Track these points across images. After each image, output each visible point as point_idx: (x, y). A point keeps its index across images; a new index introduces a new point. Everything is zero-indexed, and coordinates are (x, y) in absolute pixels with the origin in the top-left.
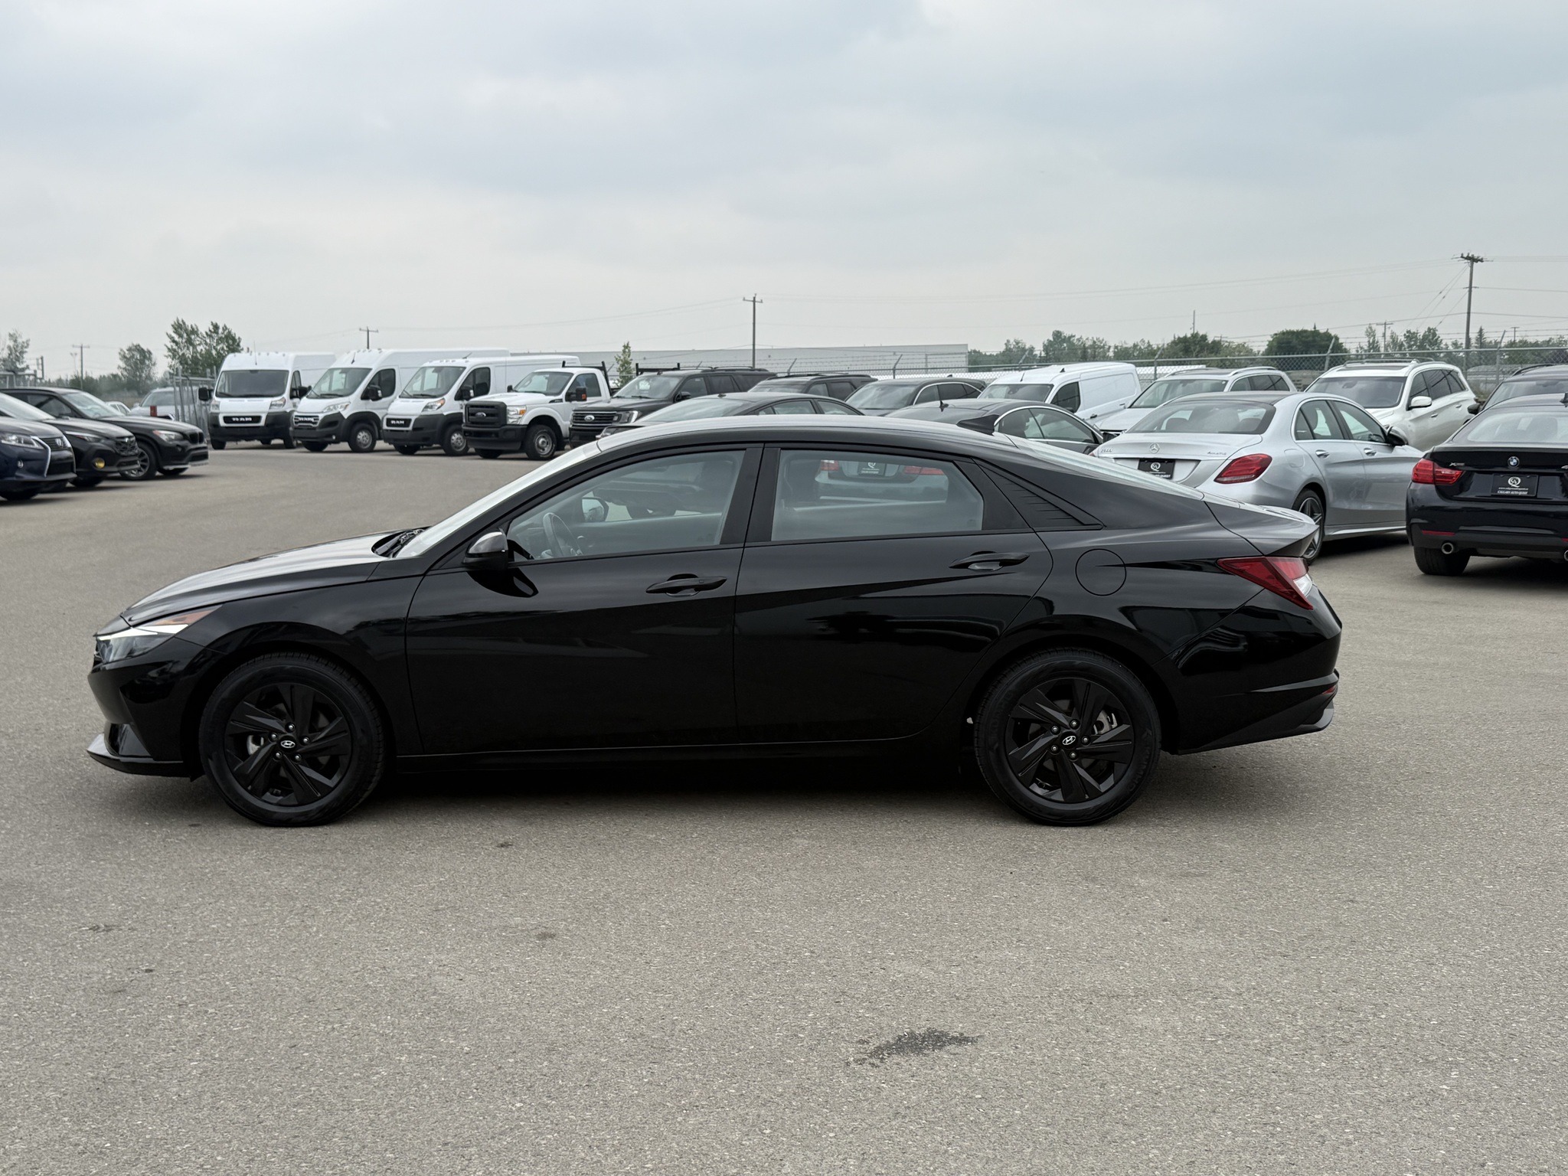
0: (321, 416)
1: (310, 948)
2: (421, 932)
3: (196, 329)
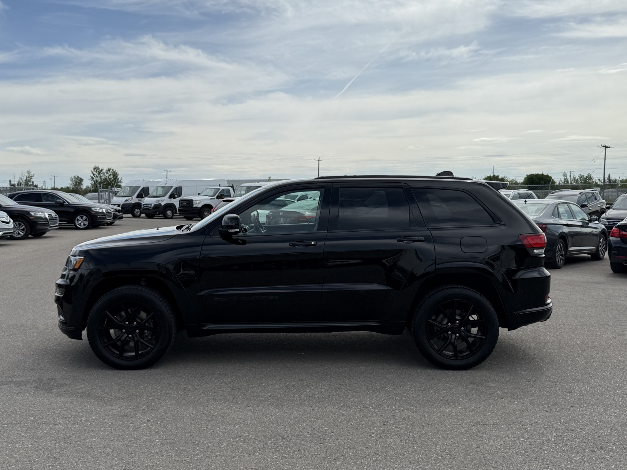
0: (153, 205)
1: (190, 402)
2: (229, 397)
3: (102, 170)
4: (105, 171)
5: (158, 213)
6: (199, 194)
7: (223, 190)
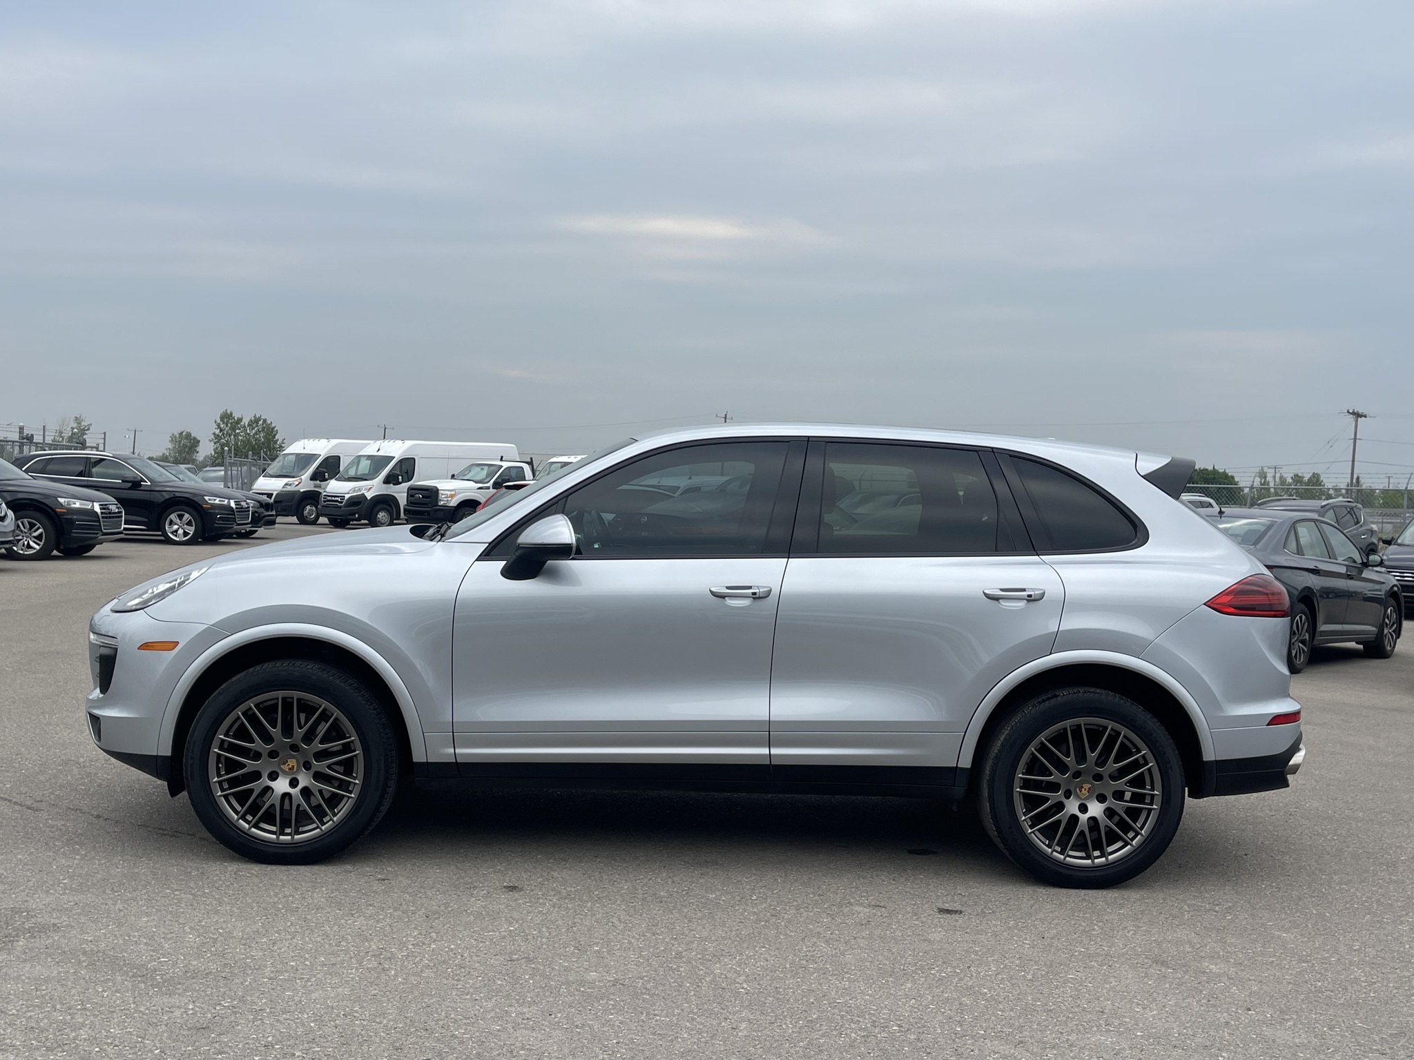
0: (347, 496)
3: (240, 420)
4: (246, 421)
5: (357, 516)
6: (453, 477)
7: (509, 468)
